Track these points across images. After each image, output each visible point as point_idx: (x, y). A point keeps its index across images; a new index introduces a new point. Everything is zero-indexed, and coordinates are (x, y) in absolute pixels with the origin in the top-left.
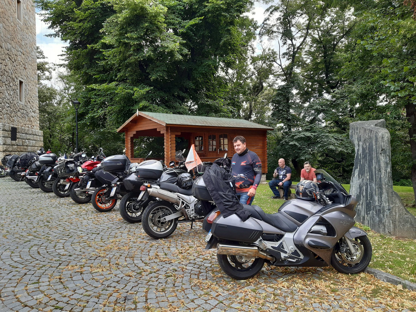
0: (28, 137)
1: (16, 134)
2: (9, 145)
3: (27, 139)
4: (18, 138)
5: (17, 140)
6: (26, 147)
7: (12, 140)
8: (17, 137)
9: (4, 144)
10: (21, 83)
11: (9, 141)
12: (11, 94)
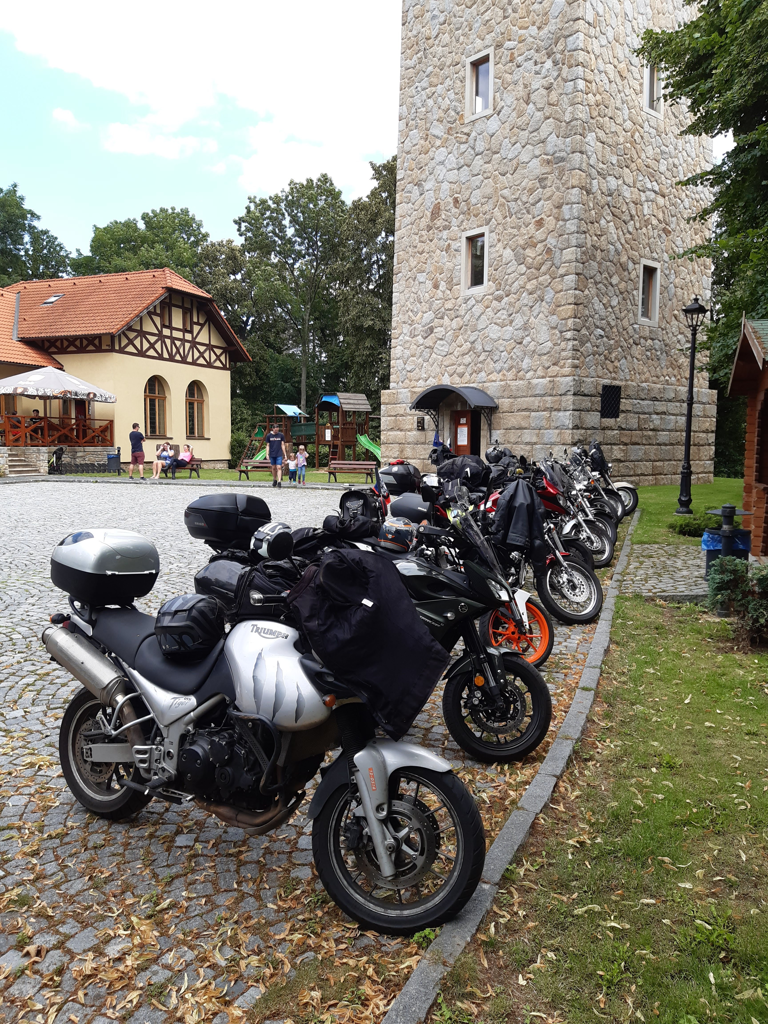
0: (661, 407)
1: (619, 402)
2: (594, 428)
3: (657, 414)
4: (623, 411)
5: (622, 415)
6: (650, 433)
7: (603, 416)
8: (622, 407)
9: (576, 427)
10: (649, 272)
11: (594, 419)
12: (614, 302)
